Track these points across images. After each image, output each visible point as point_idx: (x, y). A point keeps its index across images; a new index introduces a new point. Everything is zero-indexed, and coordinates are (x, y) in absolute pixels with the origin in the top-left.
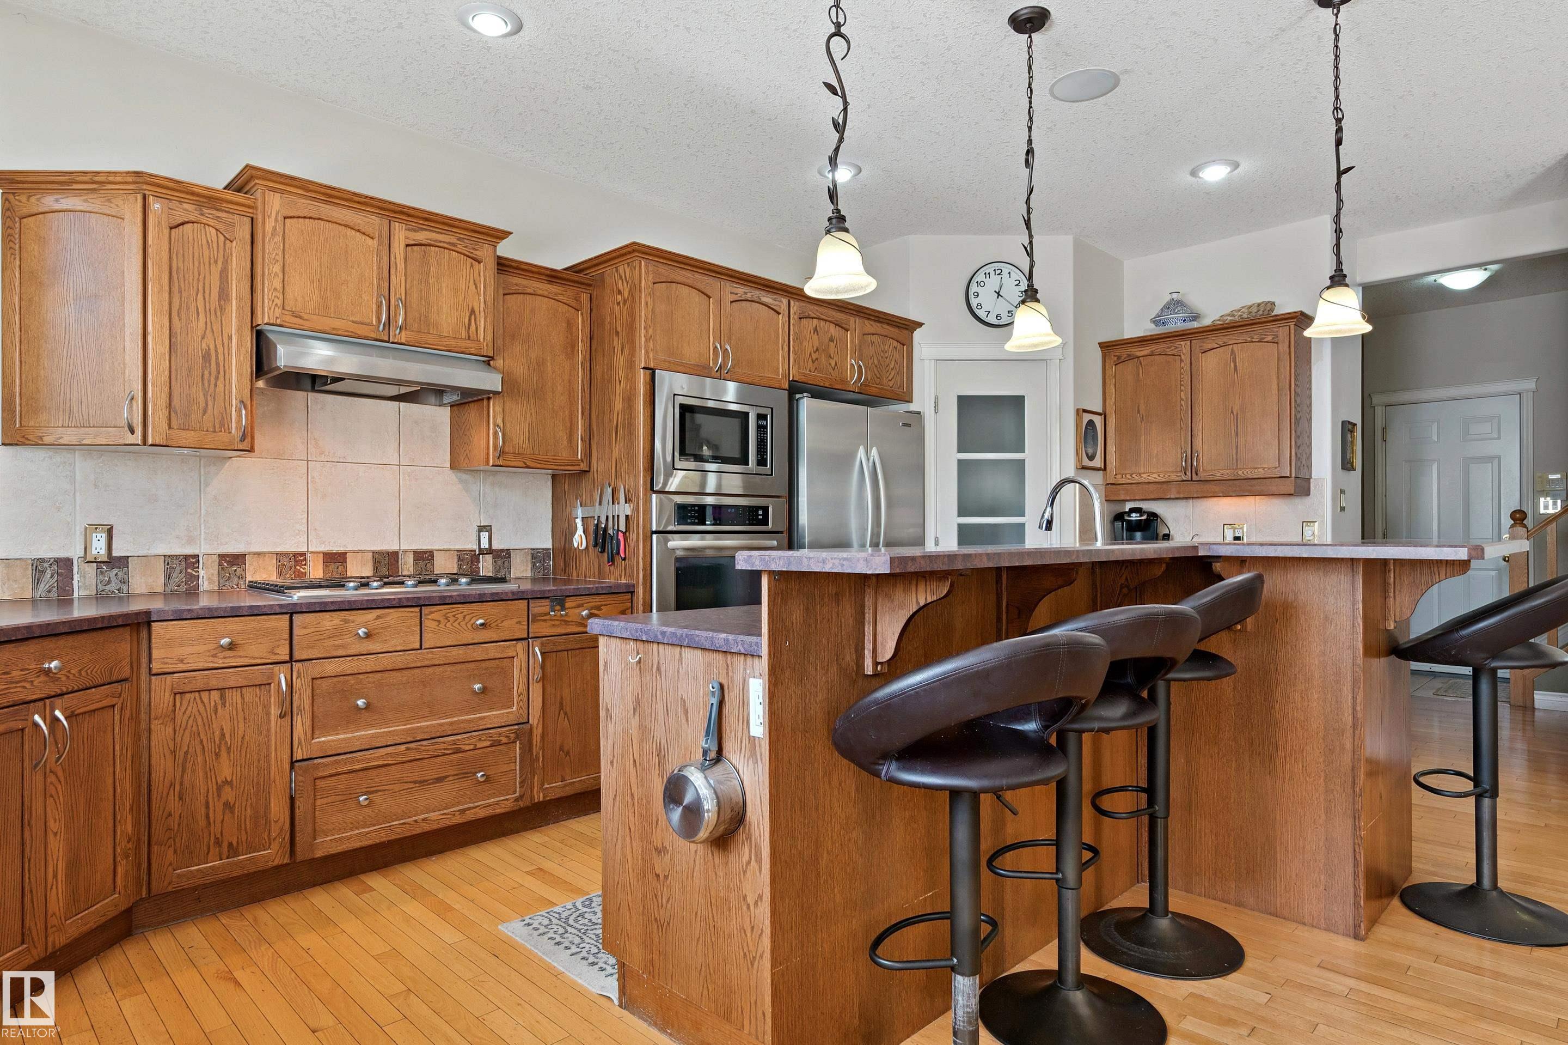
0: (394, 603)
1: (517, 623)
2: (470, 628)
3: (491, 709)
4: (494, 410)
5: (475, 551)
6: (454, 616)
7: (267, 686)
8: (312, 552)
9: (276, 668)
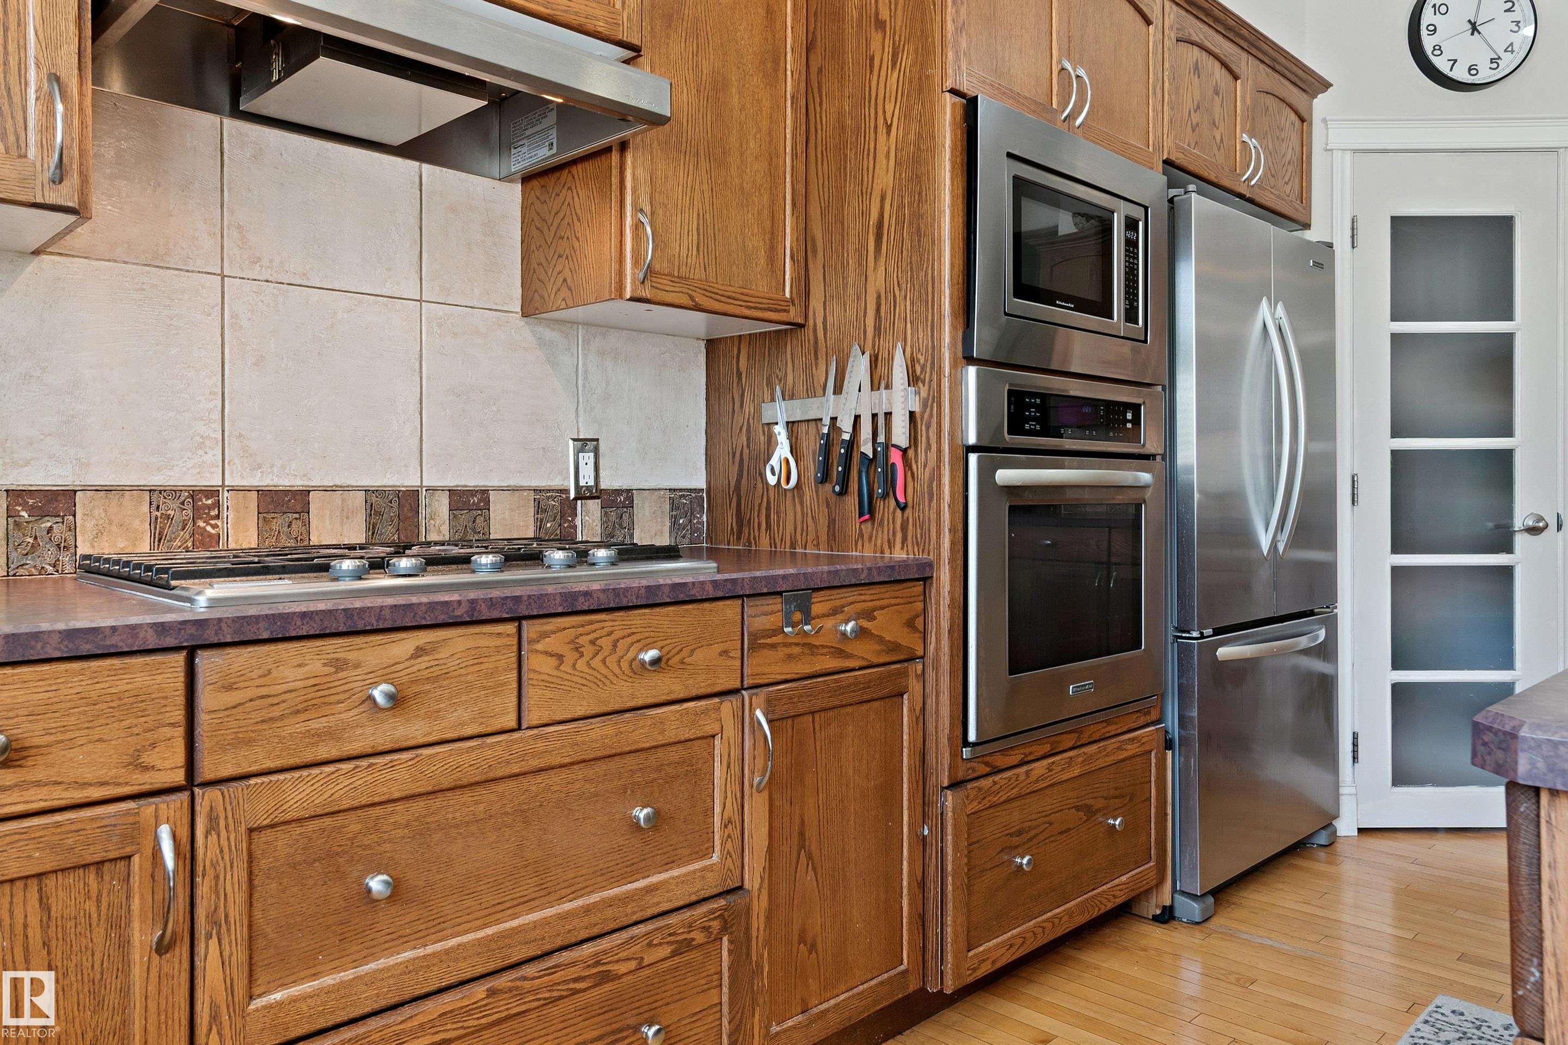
0: (459, 612)
1: (721, 654)
2: (628, 671)
3: (669, 864)
4: (634, 174)
5: (566, 491)
6: (593, 642)
7: (121, 865)
8: (232, 489)
9: (148, 808)
